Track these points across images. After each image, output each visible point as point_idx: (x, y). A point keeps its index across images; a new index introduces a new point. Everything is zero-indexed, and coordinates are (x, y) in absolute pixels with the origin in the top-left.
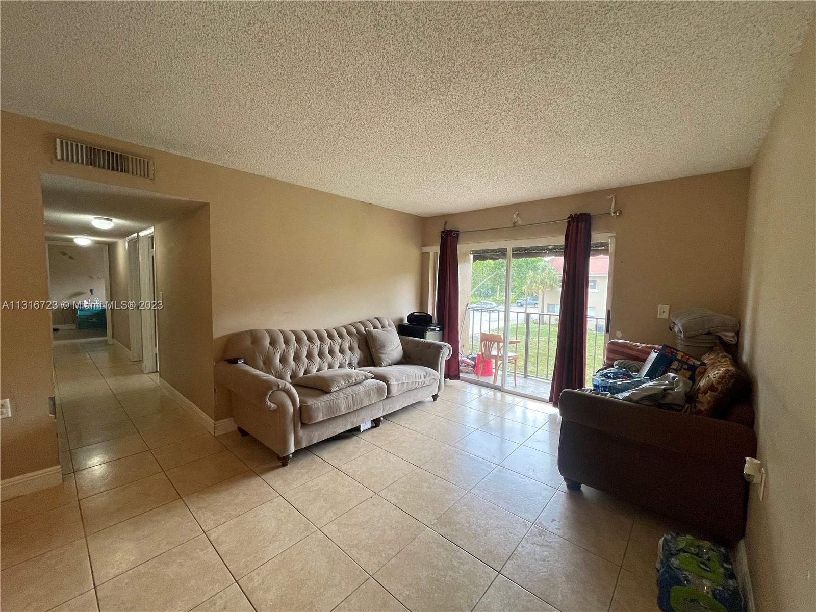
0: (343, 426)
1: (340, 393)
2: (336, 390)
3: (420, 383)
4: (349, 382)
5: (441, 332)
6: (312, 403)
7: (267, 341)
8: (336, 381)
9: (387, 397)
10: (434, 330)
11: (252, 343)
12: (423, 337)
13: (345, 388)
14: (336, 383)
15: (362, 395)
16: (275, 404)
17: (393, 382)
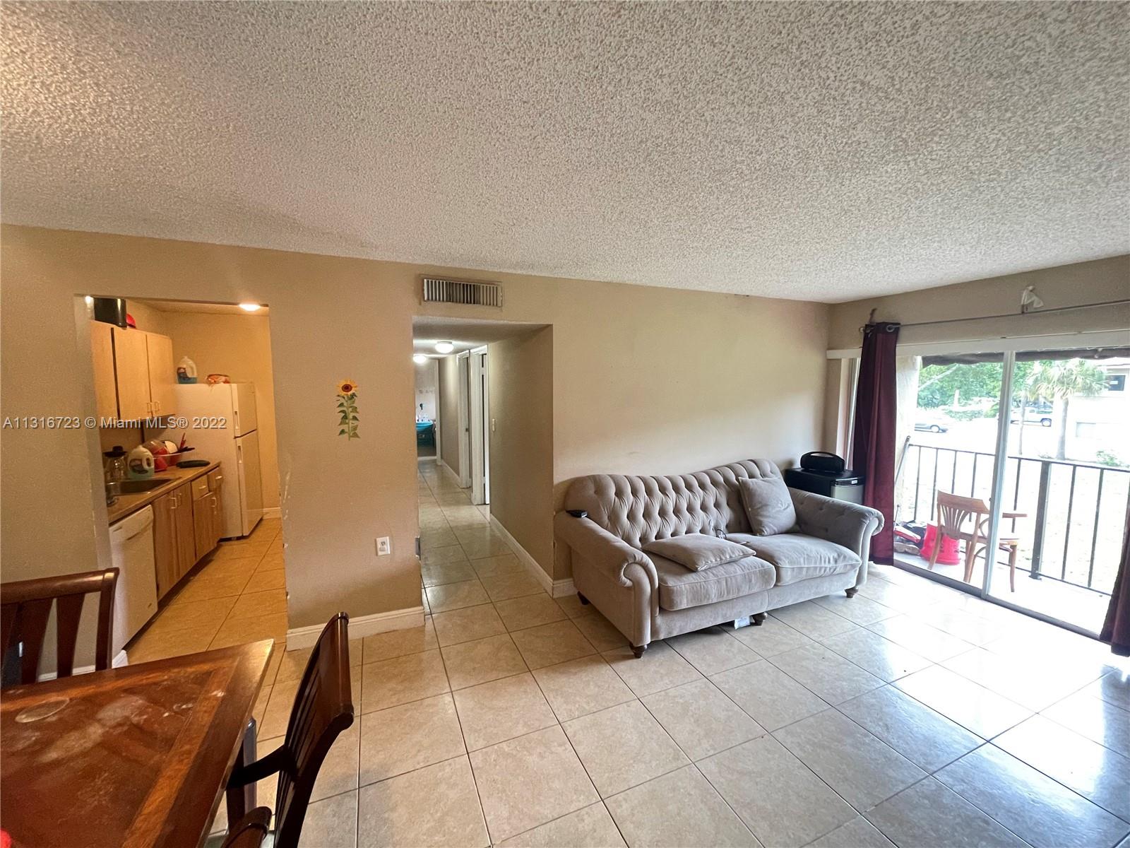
0: (712, 619)
1: (709, 573)
2: (703, 568)
3: (828, 570)
4: (721, 559)
5: (860, 487)
6: (674, 585)
7: (612, 491)
8: (703, 557)
9: (775, 585)
10: (848, 483)
11: (595, 492)
12: (829, 494)
13: (716, 567)
14: (703, 559)
15: (739, 579)
16: (629, 579)
17: (785, 564)
